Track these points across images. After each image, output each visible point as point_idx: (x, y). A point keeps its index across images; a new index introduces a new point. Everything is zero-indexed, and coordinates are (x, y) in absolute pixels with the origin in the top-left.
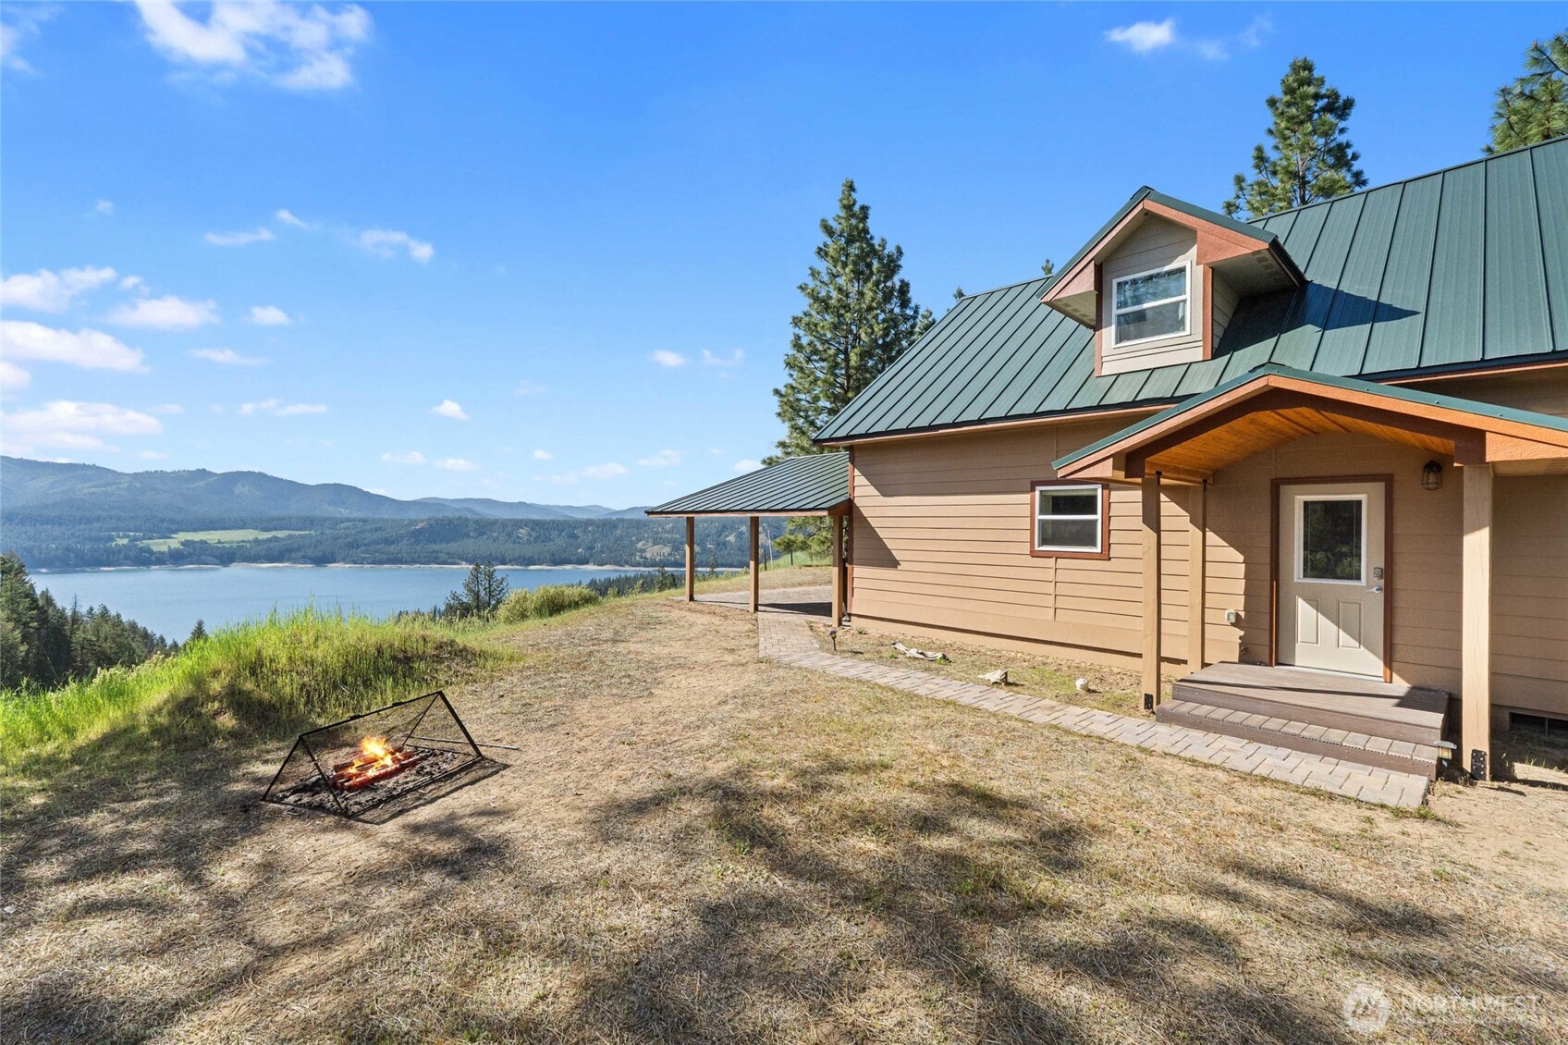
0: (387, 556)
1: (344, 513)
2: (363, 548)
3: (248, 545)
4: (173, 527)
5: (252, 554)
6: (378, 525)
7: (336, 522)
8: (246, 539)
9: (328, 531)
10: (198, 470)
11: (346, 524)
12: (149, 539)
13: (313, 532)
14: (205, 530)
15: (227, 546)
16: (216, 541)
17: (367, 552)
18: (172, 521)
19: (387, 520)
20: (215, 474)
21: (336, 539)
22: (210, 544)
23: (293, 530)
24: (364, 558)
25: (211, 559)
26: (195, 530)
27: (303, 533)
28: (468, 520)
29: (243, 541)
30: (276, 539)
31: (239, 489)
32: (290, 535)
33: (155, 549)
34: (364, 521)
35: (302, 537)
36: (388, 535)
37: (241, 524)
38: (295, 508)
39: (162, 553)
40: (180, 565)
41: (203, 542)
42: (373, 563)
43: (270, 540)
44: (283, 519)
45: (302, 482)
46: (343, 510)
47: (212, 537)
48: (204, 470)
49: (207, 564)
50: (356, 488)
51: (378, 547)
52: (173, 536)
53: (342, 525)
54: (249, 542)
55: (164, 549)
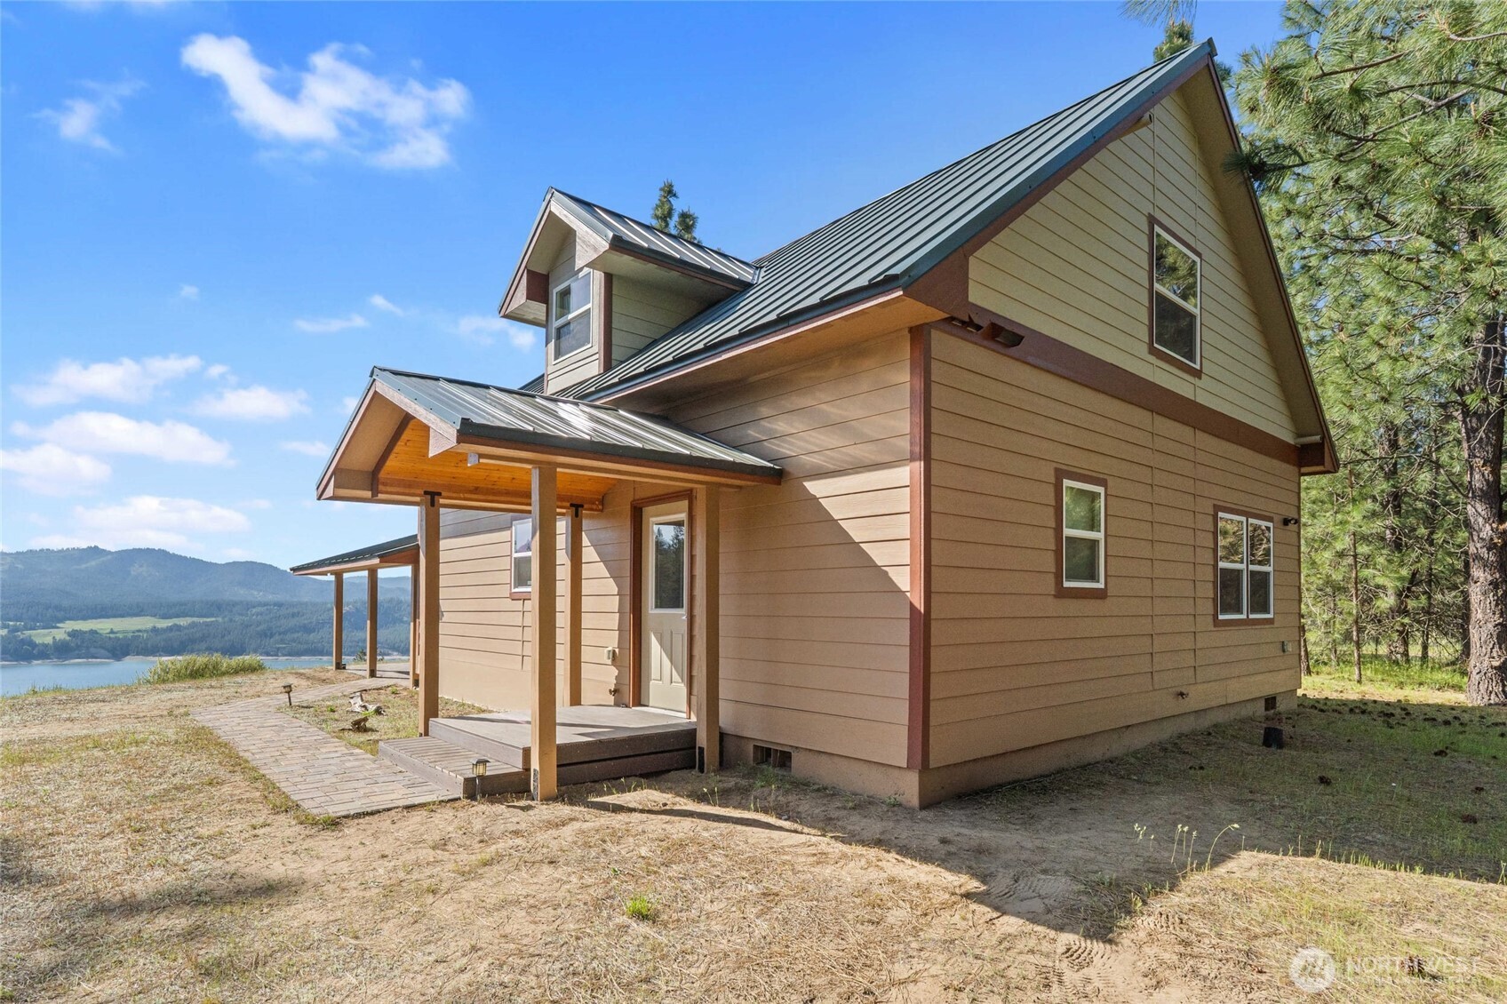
0: (305, 647)
1: (258, 596)
2: (277, 637)
3: (145, 635)
4: (60, 615)
5: (149, 646)
6: (295, 610)
7: (249, 605)
8: (143, 628)
9: (237, 618)
10: (90, 548)
11: (259, 609)
12: (31, 629)
13: (220, 619)
14: (96, 618)
15: (121, 636)
16: (108, 631)
17: (282, 641)
18: (58, 608)
19: (306, 604)
20: (110, 553)
21: (247, 626)
22: (101, 634)
23: (198, 617)
24: (278, 649)
25: (103, 652)
26: (84, 618)
27: (208, 620)
28: (401, 602)
29: (139, 631)
30: (178, 628)
31: (135, 570)
32: (193, 622)
33: (38, 640)
34: (280, 605)
35: (207, 625)
36: (306, 622)
37: (138, 611)
38: (198, 591)
39: (46, 646)
40: (66, 659)
41: (93, 632)
42: (290, 655)
43: (170, 629)
44: (186, 605)
45: (209, 561)
46: (256, 593)
47: (104, 626)
48: (96, 547)
49: (96, 658)
50: (271, 566)
51: (296, 635)
52: (58, 625)
53: (254, 610)
54: (146, 631)
55: (49, 640)
